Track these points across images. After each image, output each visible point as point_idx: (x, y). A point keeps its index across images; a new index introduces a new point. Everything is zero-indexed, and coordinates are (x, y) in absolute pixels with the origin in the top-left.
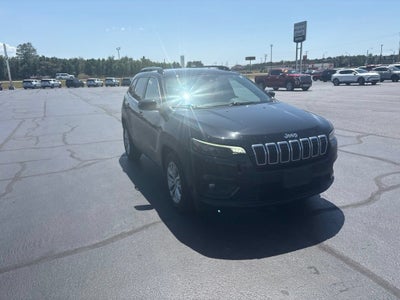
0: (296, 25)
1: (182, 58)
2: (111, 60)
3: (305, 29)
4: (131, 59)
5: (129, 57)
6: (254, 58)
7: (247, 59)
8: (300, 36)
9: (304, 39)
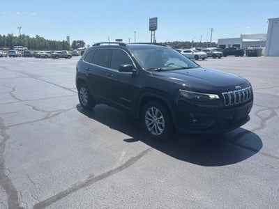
0: (150, 20)
1: (68, 38)
2: (10, 37)
3: (156, 22)
4: (28, 37)
5: (26, 35)
6: (121, 40)
7: (116, 40)
8: (153, 27)
9: (156, 29)
